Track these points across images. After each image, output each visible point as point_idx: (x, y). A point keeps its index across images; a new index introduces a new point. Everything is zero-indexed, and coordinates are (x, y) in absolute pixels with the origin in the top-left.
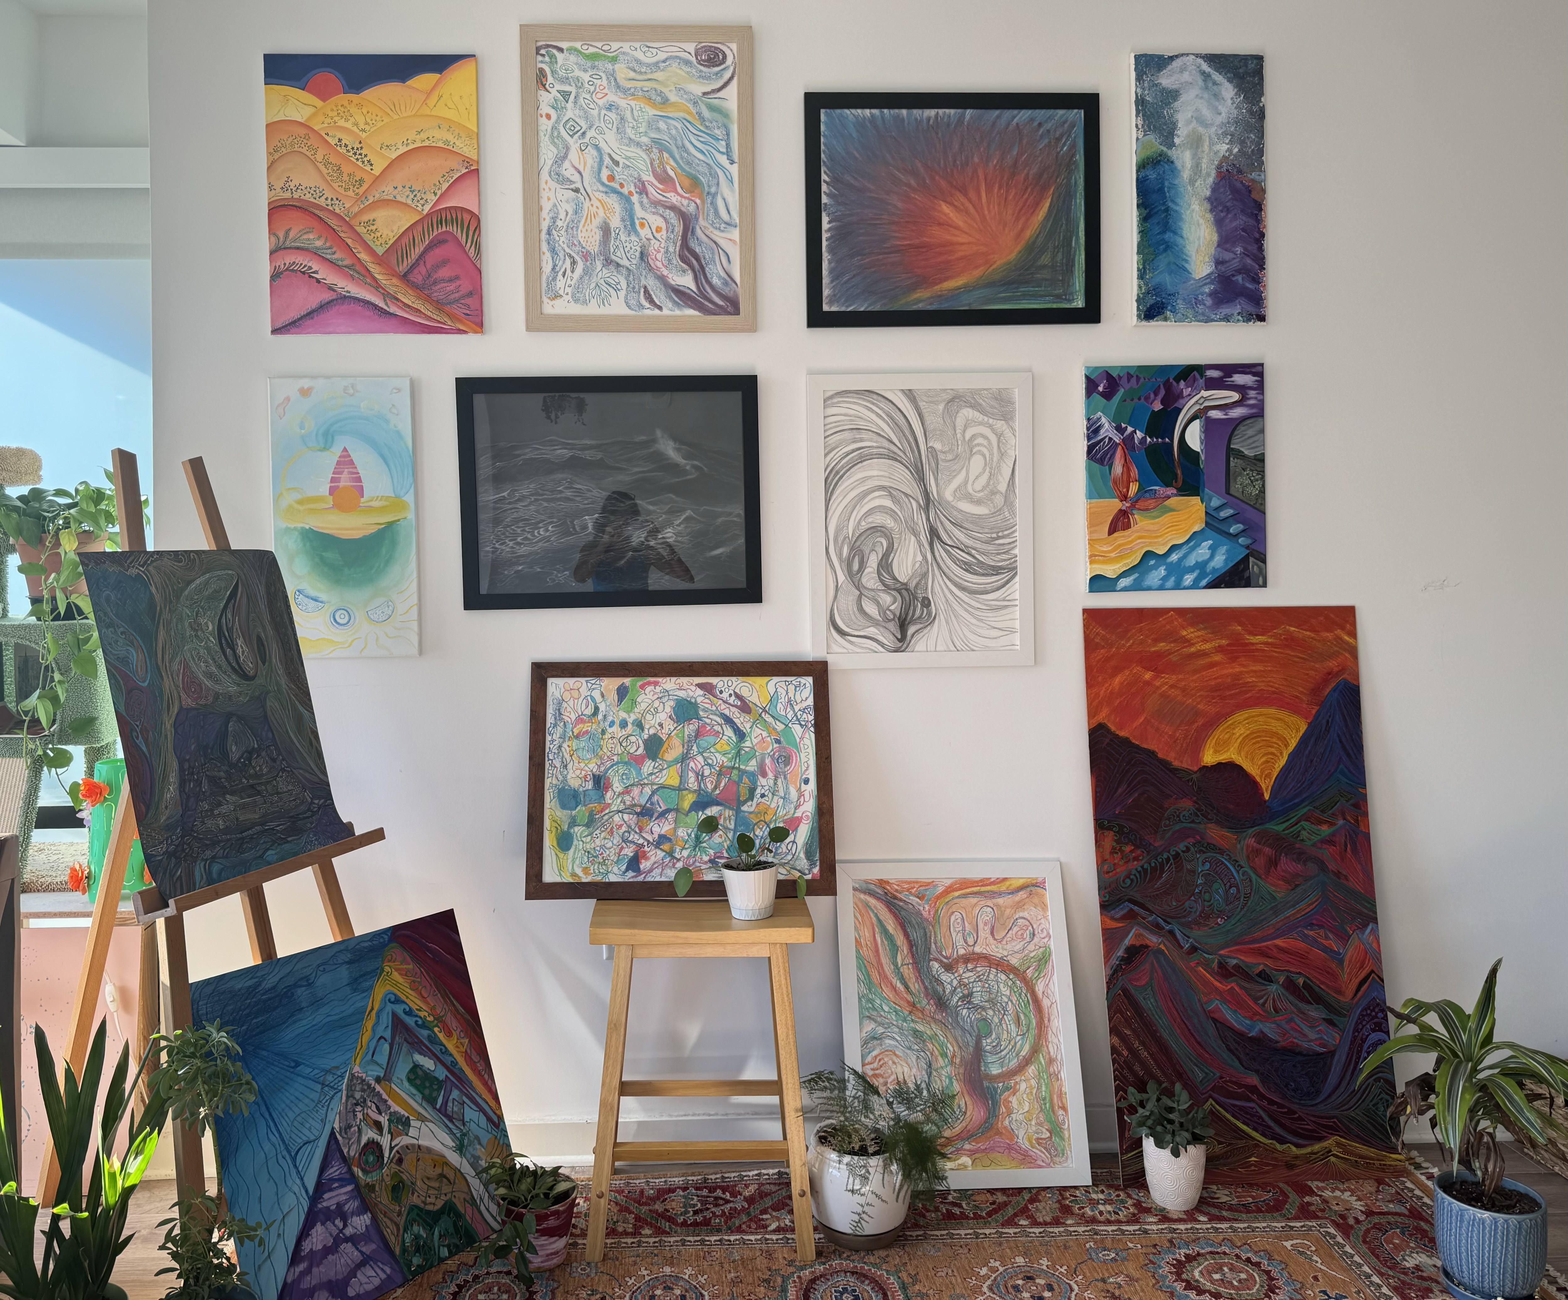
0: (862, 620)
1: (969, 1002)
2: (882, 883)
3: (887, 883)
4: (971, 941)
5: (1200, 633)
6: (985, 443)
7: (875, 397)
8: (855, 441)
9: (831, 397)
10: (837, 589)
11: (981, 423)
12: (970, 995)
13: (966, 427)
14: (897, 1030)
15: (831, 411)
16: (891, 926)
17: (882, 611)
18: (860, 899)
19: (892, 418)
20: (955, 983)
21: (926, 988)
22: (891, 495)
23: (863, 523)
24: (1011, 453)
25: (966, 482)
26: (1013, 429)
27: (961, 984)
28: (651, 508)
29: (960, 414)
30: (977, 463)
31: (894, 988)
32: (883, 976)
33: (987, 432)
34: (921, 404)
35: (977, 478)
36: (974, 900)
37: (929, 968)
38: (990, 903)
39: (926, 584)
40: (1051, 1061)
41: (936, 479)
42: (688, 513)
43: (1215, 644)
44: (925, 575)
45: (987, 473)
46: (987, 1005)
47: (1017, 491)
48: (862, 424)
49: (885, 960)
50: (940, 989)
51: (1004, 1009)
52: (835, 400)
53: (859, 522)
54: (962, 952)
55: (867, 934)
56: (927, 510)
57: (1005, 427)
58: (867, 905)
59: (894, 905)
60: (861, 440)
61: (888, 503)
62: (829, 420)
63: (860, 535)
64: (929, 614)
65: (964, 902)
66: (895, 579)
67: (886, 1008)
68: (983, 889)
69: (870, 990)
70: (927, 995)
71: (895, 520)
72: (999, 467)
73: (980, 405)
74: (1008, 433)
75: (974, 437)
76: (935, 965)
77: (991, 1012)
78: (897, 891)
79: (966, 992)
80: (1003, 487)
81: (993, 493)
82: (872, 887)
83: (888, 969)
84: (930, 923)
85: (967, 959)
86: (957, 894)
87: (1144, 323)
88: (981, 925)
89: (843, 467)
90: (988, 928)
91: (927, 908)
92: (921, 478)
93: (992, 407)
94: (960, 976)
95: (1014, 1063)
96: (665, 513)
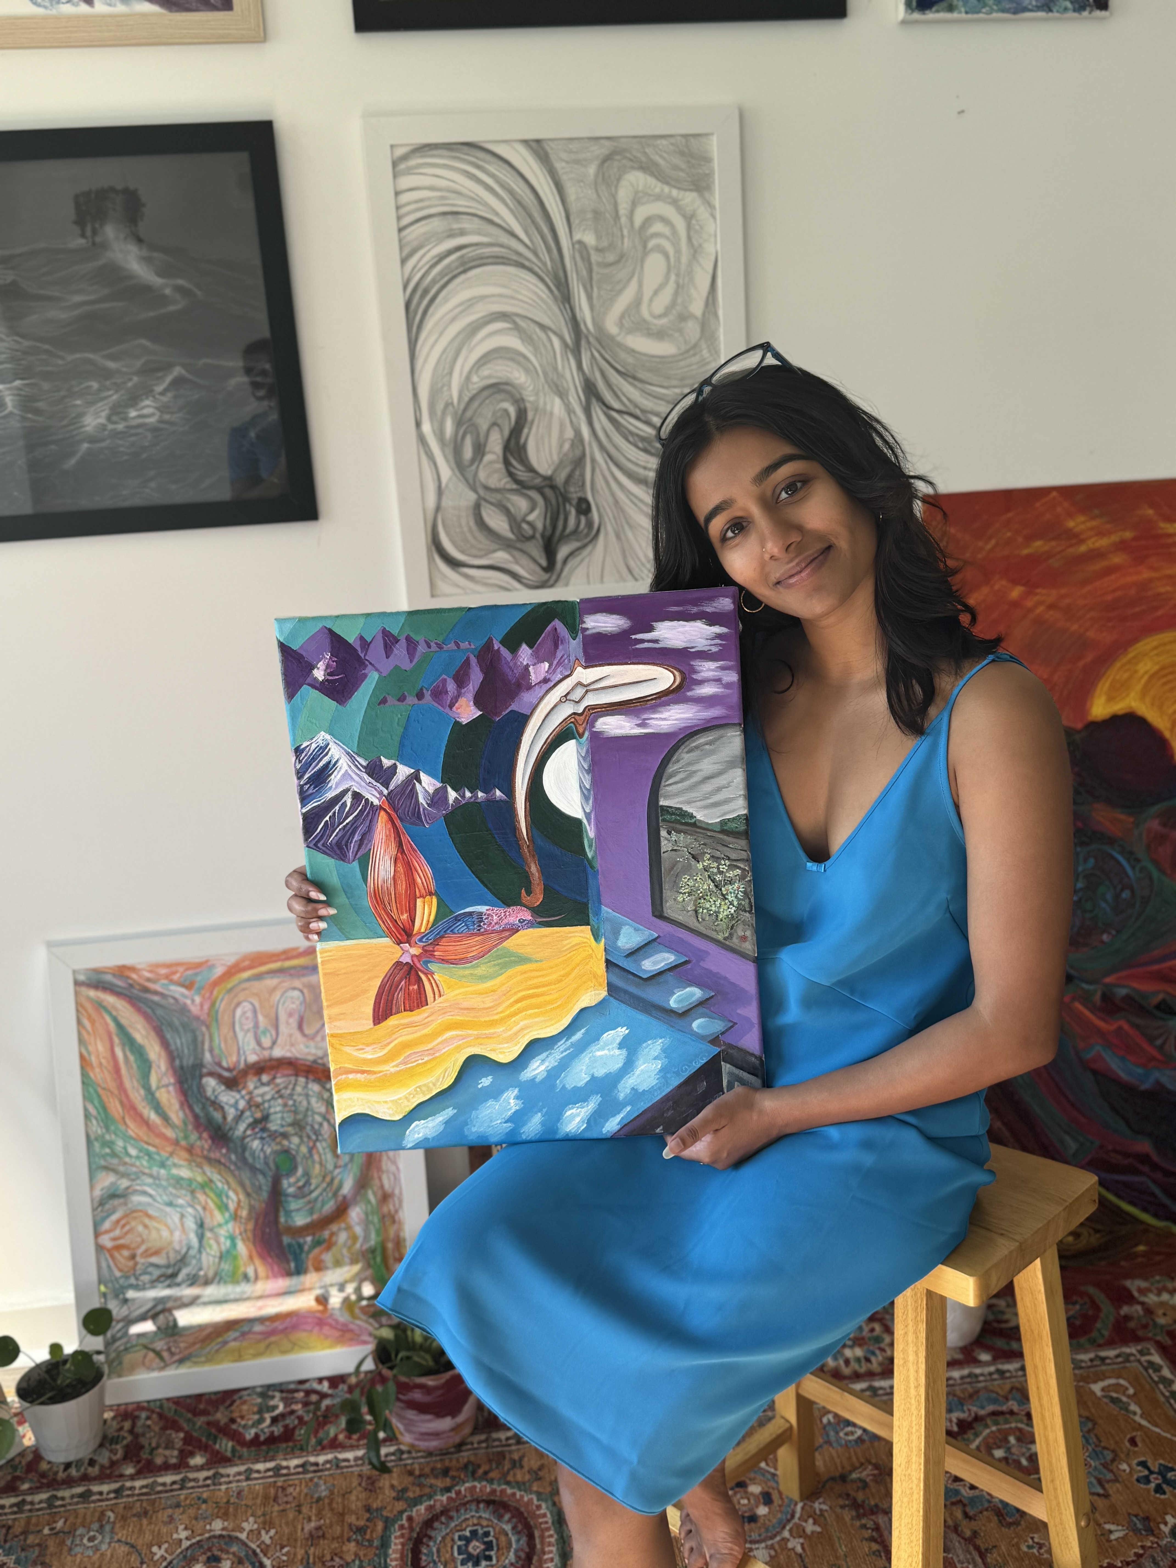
0: (484, 541)
1: (264, 1130)
2: (122, 971)
3: (132, 969)
4: (266, 1042)
5: (1094, 523)
6: (666, 230)
7: (481, 155)
8: (451, 235)
9: (405, 158)
10: (440, 492)
11: (659, 198)
12: (266, 1118)
13: (634, 204)
14: (149, 1180)
15: (405, 182)
16: (141, 1032)
17: (515, 522)
18: (89, 999)
19: (511, 192)
20: (242, 1104)
21: (196, 1117)
22: (517, 328)
23: (475, 379)
24: (710, 248)
25: (637, 302)
26: (711, 206)
27: (251, 1104)
28: (111, 365)
29: (623, 183)
30: (654, 267)
31: (145, 1122)
32: (130, 1108)
33: (669, 212)
34: (559, 166)
35: (656, 293)
36: (271, 982)
37: (201, 1088)
38: (297, 983)
39: (583, 476)
40: (385, 1197)
41: (590, 298)
42: (177, 371)
43: (1115, 538)
44: (579, 462)
45: (671, 286)
46: (290, 1130)
47: (721, 313)
48: (461, 204)
49: (132, 1085)
50: (217, 1116)
51: (317, 1133)
52: (412, 162)
53: (468, 378)
54: (252, 1058)
55: (100, 1047)
56: (576, 351)
57: (698, 202)
58: (100, 1006)
59: (146, 1002)
60: (462, 233)
61: (513, 342)
62: (405, 198)
63: (472, 399)
64: (590, 524)
65: (257, 986)
66: (531, 469)
67: (133, 1152)
68: (288, 964)
69: (107, 1128)
70: (198, 1125)
71: (527, 371)
72: (690, 272)
73: (656, 165)
74: (703, 213)
75: (648, 221)
76: (210, 1083)
77: (295, 1140)
78: (148, 980)
79: (258, 1115)
80: (697, 308)
81: (683, 317)
82: (109, 978)
83: (137, 1095)
84: (203, 1023)
85: (259, 1069)
86: (246, 975)
87: (917, 16)
88: (283, 1017)
89: (434, 282)
90: (294, 1022)
91: (198, 999)
92: (565, 297)
93: (676, 168)
94: (250, 1093)
95: (329, 1207)
96: (137, 373)
